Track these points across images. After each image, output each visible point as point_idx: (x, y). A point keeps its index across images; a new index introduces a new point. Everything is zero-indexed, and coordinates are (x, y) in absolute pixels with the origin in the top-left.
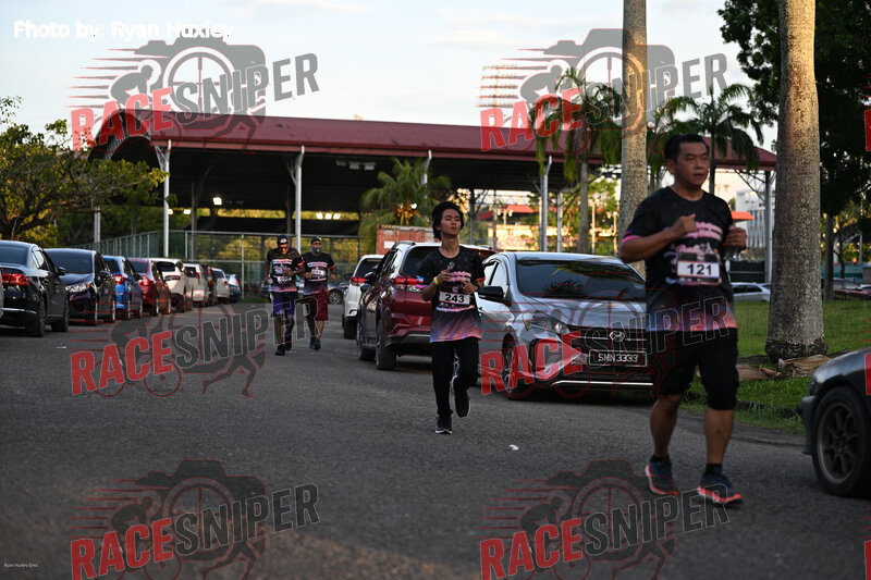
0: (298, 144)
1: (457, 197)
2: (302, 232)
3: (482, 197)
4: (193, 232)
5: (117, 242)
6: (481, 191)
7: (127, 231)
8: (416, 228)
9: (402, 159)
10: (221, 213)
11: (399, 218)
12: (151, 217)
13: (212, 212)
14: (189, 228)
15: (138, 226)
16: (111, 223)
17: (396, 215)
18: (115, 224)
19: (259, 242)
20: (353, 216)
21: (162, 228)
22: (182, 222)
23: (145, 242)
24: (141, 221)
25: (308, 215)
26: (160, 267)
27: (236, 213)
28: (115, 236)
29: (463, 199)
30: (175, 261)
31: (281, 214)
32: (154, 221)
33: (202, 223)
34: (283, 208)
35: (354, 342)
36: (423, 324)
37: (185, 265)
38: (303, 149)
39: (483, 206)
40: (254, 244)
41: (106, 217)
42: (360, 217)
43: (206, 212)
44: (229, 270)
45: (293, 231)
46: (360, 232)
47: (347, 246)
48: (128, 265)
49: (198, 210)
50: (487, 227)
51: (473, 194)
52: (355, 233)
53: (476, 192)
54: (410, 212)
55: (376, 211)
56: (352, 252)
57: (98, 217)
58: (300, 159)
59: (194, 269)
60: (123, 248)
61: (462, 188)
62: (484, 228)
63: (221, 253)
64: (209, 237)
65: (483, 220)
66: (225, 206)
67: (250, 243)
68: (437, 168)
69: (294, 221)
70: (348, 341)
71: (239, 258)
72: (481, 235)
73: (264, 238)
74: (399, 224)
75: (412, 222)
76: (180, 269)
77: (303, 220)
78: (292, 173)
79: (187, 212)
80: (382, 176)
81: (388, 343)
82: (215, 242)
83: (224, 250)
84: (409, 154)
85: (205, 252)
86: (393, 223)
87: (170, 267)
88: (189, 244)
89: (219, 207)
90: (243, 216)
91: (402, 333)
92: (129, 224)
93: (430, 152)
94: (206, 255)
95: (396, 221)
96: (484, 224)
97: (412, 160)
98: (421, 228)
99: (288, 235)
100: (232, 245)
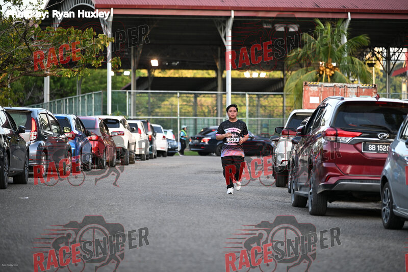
0: (228, 9)
1: (374, 55)
2: (232, 91)
3: (397, 54)
4: (132, 91)
5: (65, 102)
6: (396, 49)
7: (73, 92)
8: (339, 85)
9: (324, 21)
10: (157, 74)
11: (321, 76)
12: (94, 79)
13: (149, 72)
14: (129, 88)
15: (83, 86)
16: (59, 84)
17: (318, 72)
18: (62, 85)
19: (192, 99)
20: (278, 74)
21: (105, 89)
22: (122, 82)
23: (90, 102)
24: (85, 82)
25: (236, 74)
26: (107, 123)
27: (170, 73)
28: (62, 96)
29: (379, 56)
30: (120, 118)
31: (212, 74)
32: (96, 82)
33: (140, 82)
34: (214, 68)
35: (286, 190)
36: (352, 172)
37: (128, 122)
38: (233, 14)
39: (398, 63)
40: (187, 102)
41: (55, 80)
42: (284, 75)
43: (144, 73)
44: (166, 125)
45: (224, 89)
46: (285, 90)
47: (273, 101)
48: (79, 122)
49: (137, 71)
50: (401, 82)
51: (388, 52)
52: (282, 90)
53: (392, 50)
54: (331, 70)
55: (300, 70)
56: (277, 107)
57: (47, 80)
58: (230, 23)
59: (136, 125)
60: (71, 106)
61: (379, 47)
62: (398, 82)
63: (157, 110)
64: (147, 96)
65: (396, 76)
66: (162, 67)
67: (184, 101)
68: (356, 29)
69: (224, 80)
70: (280, 189)
71: (175, 114)
72: (395, 89)
73: (196, 96)
74: (321, 81)
75: (333, 78)
76: (124, 125)
77: (233, 80)
78: (223, 36)
79: (127, 73)
80: (306, 36)
81: (320, 191)
82: (151, 101)
83: (159, 107)
84: (330, 16)
85: (143, 109)
86: (316, 80)
87: (115, 123)
88: (130, 102)
89: (155, 68)
90: (177, 76)
91: (332, 180)
92: (74, 86)
93: (349, 14)
94: (143, 112)
95: (319, 78)
96: (397, 80)
97: (334, 22)
98: (343, 85)
99: (219, 92)
100: (166, 103)
